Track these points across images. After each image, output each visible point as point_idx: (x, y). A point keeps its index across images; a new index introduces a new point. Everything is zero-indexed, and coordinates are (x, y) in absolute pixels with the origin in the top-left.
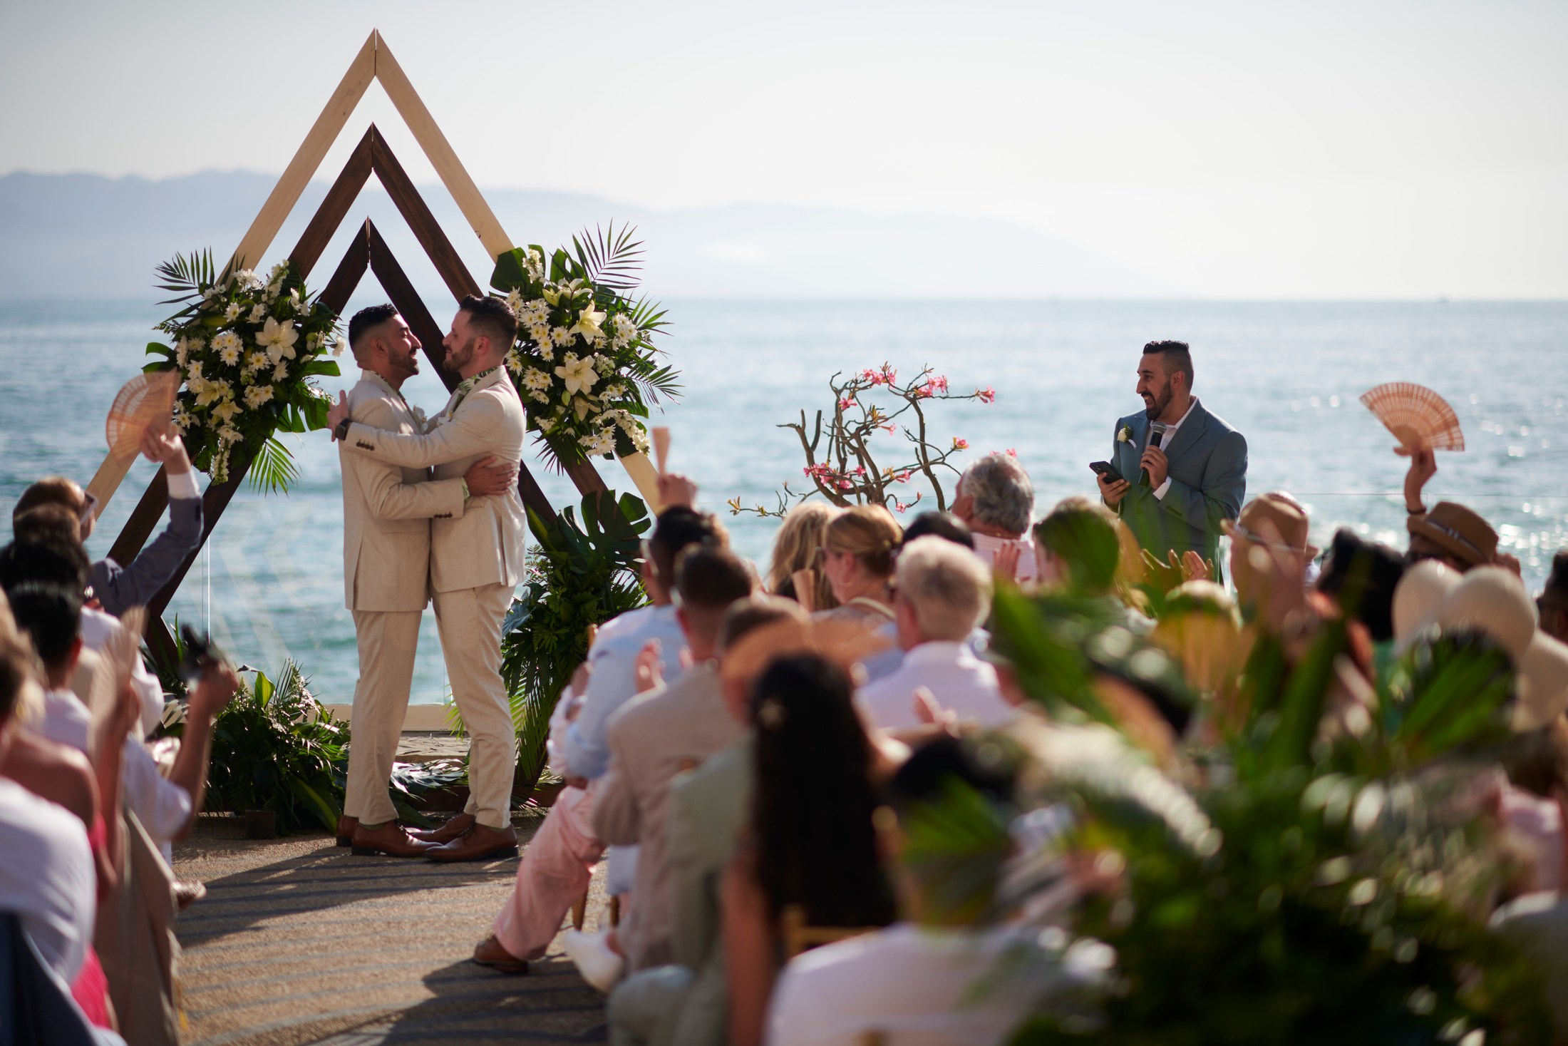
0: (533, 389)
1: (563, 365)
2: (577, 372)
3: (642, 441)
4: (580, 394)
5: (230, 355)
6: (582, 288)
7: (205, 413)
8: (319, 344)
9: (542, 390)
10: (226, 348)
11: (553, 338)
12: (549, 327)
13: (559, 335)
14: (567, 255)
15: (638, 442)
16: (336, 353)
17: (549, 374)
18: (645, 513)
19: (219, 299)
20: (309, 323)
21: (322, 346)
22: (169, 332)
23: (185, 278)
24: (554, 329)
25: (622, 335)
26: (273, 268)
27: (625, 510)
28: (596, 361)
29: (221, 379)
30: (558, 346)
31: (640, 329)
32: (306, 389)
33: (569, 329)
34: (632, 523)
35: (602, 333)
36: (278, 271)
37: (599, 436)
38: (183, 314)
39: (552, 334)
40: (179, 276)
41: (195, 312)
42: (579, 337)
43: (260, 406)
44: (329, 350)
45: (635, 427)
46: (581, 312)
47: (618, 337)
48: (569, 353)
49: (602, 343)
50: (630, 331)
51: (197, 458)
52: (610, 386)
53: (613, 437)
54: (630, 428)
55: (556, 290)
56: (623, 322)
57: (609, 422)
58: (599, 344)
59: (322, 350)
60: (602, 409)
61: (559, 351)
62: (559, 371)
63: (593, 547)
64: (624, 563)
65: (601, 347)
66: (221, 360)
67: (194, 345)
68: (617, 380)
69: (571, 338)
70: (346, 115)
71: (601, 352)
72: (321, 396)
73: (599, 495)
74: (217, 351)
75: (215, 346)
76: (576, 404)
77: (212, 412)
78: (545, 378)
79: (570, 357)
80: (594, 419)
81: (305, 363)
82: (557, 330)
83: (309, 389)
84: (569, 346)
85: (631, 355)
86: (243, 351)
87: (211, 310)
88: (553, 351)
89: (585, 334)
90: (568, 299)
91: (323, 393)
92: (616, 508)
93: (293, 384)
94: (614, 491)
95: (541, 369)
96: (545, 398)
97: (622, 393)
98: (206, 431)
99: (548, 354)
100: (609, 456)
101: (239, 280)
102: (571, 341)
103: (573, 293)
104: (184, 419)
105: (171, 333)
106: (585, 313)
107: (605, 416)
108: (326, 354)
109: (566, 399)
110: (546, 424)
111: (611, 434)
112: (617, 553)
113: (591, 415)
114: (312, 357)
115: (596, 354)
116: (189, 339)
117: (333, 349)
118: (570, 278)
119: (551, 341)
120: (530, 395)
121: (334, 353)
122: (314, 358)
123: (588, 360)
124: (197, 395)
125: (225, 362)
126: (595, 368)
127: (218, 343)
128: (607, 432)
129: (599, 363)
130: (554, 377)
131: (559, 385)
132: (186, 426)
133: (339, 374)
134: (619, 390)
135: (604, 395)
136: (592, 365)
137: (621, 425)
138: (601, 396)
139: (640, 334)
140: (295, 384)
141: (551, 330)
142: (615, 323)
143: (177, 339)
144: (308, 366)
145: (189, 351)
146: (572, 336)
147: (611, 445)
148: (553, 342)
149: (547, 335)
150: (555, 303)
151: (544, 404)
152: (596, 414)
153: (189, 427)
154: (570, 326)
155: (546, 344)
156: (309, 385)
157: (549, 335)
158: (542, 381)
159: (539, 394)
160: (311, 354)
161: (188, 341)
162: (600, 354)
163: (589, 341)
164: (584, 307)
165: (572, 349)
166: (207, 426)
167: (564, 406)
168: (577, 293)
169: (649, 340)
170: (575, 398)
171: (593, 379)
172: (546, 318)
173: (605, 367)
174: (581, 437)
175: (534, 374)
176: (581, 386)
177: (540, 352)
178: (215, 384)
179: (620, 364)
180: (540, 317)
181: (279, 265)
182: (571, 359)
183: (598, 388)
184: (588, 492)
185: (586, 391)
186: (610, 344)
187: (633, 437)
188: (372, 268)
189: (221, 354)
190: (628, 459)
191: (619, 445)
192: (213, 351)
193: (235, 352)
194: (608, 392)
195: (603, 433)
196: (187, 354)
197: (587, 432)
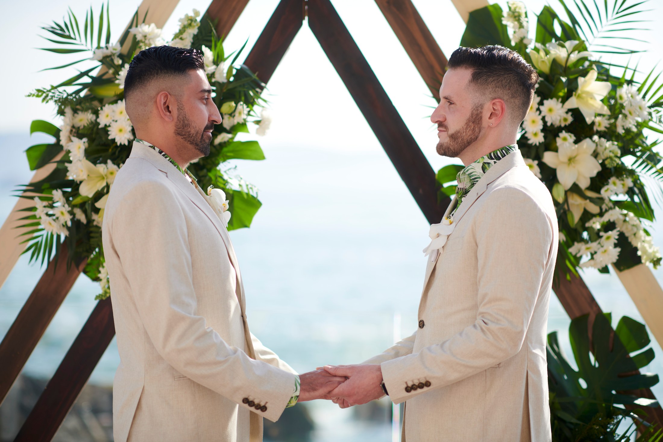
1: (556, 150)
2: (571, 160)
3: (650, 251)
4: (575, 189)
5: (121, 131)
6: (579, 52)
8: (238, 119)
10: (116, 121)
11: (543, 114)
12: (537, 100)
13: (550, 110)
14: (554, 16)
15: (645, 251)
16: (261, 132)
17: (536, 162)
18: (648, 341)
19: (112, 60)
20: (225, 91)
21: (241, 121)
22: (47, 102)
23: (75, 39)
24: (545, 102)
25: (630, 113)
26: (180, 20)
27: (624, 338)
28: (597, 145)
29: (109, 162)
30: (548, 124)
31: (650, 107)
32: (221, 177)
33: (563, 102)
34: (632, 355)
35: (606, 110)
36: (186, 23)
37: (599, 243)
38: (69, 83)
39: (542, 108)
40: (69, 37)
41: (86, 80)
42: (576, 113)
44: (251, 126)
45: (642, 233)
46: (581, 80)
47: (625, 116)
48: (563, 134)
49: (602, 124)
50: (640, 108)
51: (88, 265)
52: (613, 179)
53: (616, 246)
54: (635, 234)
55: (547, 53)
56: (632, 96)
57: (609, 226)
58: (599, 125)
59: (242, 126)
60: (601, 209)
61: (551, 132)
62: (549, 158)
63: (583, 384)
64: (622, 406)
65: (602, 128)
66: (110, 138)
67: (81, 120)
68: (622, 171)
69: (565, 115)
71: (602, 135)
72: (240, 185)
73: (592, 318)
74: (106, 127)
75: (103, 121)
76: (570, 201)
77: (98, 205)
79: (565, 139)
80: (591, 221)
81: (222, 145)
82: (549, 103)
83: (226, 177)
84: (563, 125)
85: (637, 141)
87: (105, 77)
88: (543, 131)
89: (584, 111)
90: (561, 66)
91: (242, 183)
92: (612, 335)
93: (205, 171)
94: (610, 315)
95: (527, 156)
97: (626, 189)
98: (92, 229)
99: (535, 134)
100: (605, 270)
101: (139, 37)
102: (565, 120)
103: (569, 55)
104: (62, 213)
105: (52, 103)
106: (585, 81)
107: (606, 218)
108: (248, 132)
109: (558, 193)
111: (613, 241)
112: (614, 392)
113: (587, 216)
114: (230, 136)
115: (596, 138)
116: (75, 111)
117: (257, 126)
118: (561, 41)
119: (540, 117)
121: (258, 132)
122: (233, 138)
123: (587, 145)
124: (81, 182)
125: (114, 140)
126: (596, 155)
128: (608, 238)
129: (600, 150)
130: (543, 166)
131: (549, 175)
132: (66, 222)
133: (263, 158)
134: (623, 185)
135: (606, 191)
136: (591, 151)
137: (624, 230)
138: (603, 191)
139: (650, 114)
140: (209, 170)
141: (541, 103)
142: (621, 98)
143: (61, 112)
144: (225, 149)
145: (73, 127)
146: (569, 110)
147: (614, 253)
148: (543, 119)
149: (535, 109)
150: (546, 69)
152: (593, 216)
153: (69, 224)
154: (564, 100)
155: (533, 122)
156: (225, 172)
157: (538, 109)
160: (229, 132)
161: (73, 115)
162: (600, 137)
163: (589, 120)
164: (584, 73)
165: (569, 129)
166: (95, 223)
168: (574, 57)
170: (569, 193)
171: (594, 169)
173: (607, 154)
174: (573, 244)
176: (577, 179)
177: (526, 133)
178: (101, 168)
179: (625, 152)
181: (187, 16)
182: (566, 142)
183: (599, 182)
184: (578, 314)
186: (614, 126)
187: (639, 245)
188: (311, 25)
189: (109, 129)
190: (627, 273)
191: (620, 255)
192: (100, 127)
193: (128, 126)
194: (611, 186)
195: (603, 240)
196: (71, 131)
197: (582, 240)
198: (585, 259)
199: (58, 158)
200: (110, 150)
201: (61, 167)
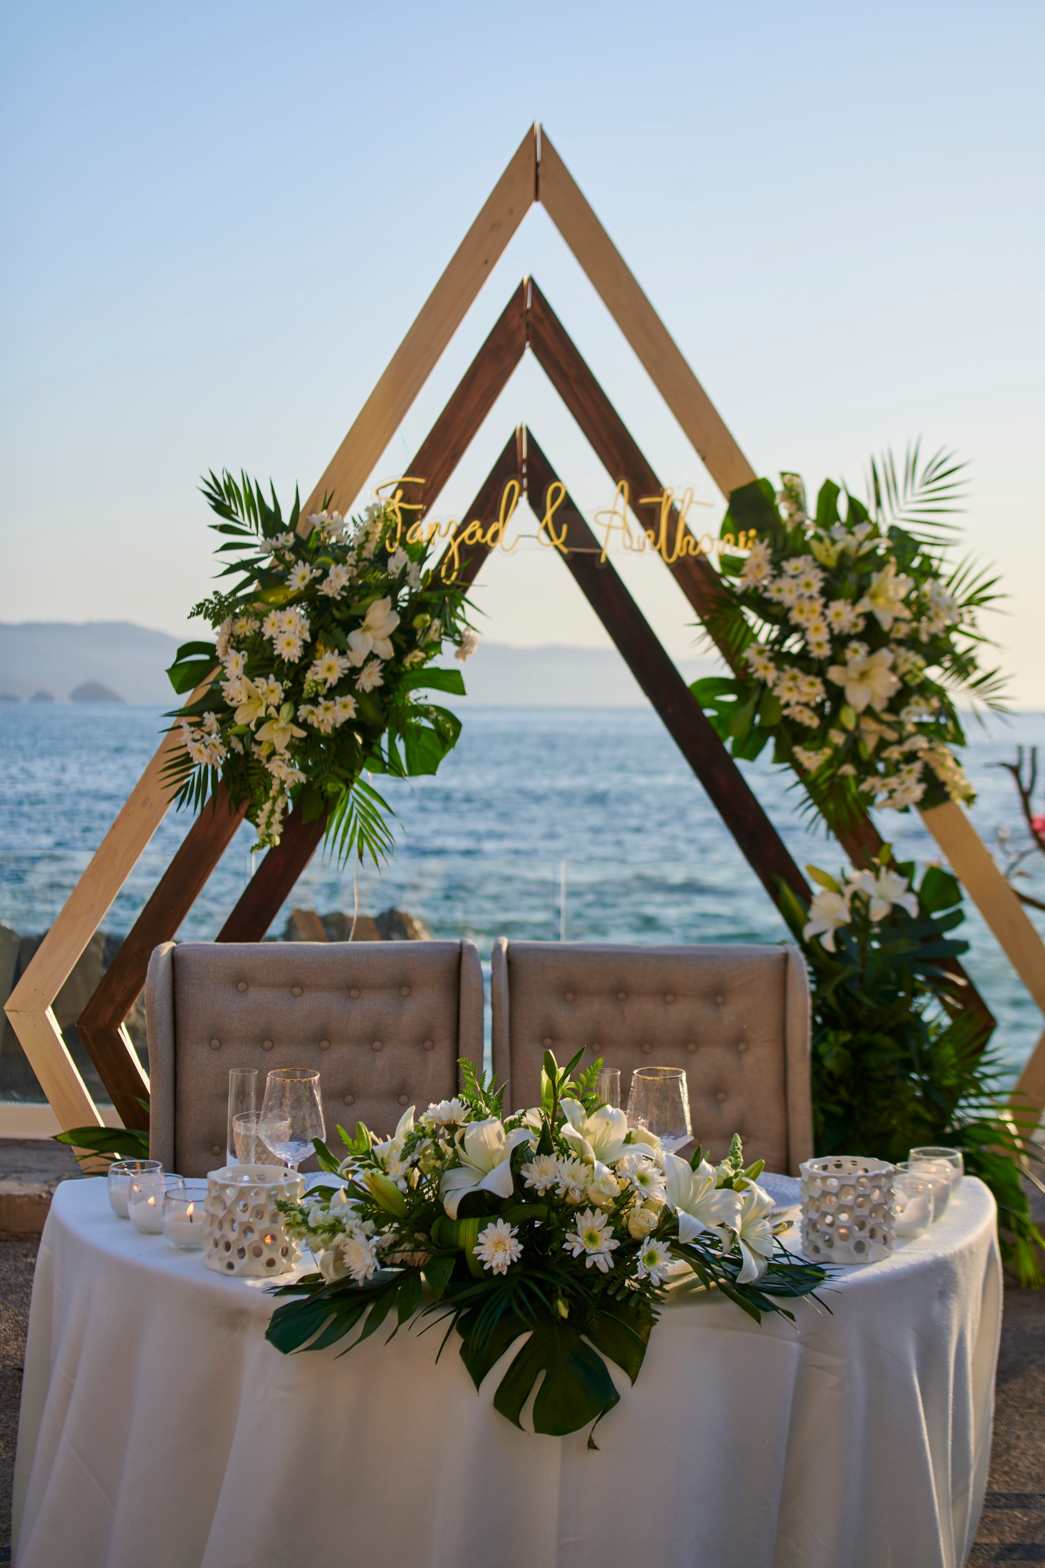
0: (793, 702)
1: (844, 664)
2: (865, 675)
3: (962, 785)
4: (869, 711)
5: (289, 644)
6: (871, 539)
7: (248, 737)
9: (806, 705)
10: (284, 632)
11: (829, 619)
12: (822, 601)
13: (838, 615)
15: (956, 786)
17: (820, 680)
19: (284, 556)
20: (417, 601)
24: (832, 604)
25: (937, 614)
26: (368, 508)
28: (896, 657)
30: (836, 632)
31: (961, 607)
33: (854, 602)
34: (937, 916)
35: (905, 612)
36: (374, 512)
37: (897, 778)
39: (827, 612)
41: (245, 572)
42: (870, 618)
43: (334, 729)
45: (952, 763)
46: (874, 578)
47: (931, 618)
48: (855, 644)
49: (903, 630)
50: (950, 608)
52: (915, 698)
53: (920, 781)
54: (943, 765)
55: (832, 542)
56: (939, 594)
57: (911, 757)
58: (899, 631)
60: (900, 735)
61: (839, 641)
62: (834, 673)
65: (904, 635)
66: (276, 652)
67: (242, 629)
68: (926, 688)
69: (856, 621)
70: (489, 263)
71: (900, 642)
74: (271, 639)
75: (269, 631)
76: (863, 727)
77: (259, 735)
78: (812, 684)
79: (856, 650)
80: (889, 750)
82: (837, 605)
84: (854, 632)
85: (945, 649)
86: (309, 640)
87: (273, 572)
88: (830, 641)
89: (880, 615)
90: (851, 558)
93: (391, 696)
94: (914, 862)
95: (807, 671)
96: (811, 718)
97: (931, 708)
98: (251, 765)
99: (819, 645)
100: (905, 810)
101: (317, 527)
102: (857, 626)
103: (860, 545)
106: (881, 578)
107: (907, 747)
109: (848, 718)
110: (812, 760)
111: (916, 775)
113: (883, 744)
115: (894, 647)
116: (234, 619)
118: (849, 526)
119: (826, 623)
120: (786, 712)
123: (885, 656)
124: (237, 707)
125: (280, 655)
126: (893, 668)
127: (273, 624)
128: (910, 772)
129: (900, 661)
130: (828, 684)
131: (837, 695)
134: (928, 703)
135: (908, 711)
136: (889, 664)
137: (930, 761)
138: (903, 712)
139: (961, 615)
140: (395, 697)
141: (826, 606)
142: (925, 595)
145: (232, 638)
146: (861, 614)
147: (918, 791)
148: (829, 625)
149: (818, 613)
150: (832, 563)
151: (809, 728)
152: (891, 743)
154: (855, 600)
155: (818, 629)
157: (822, 614)
158: (806, 688)
159: (801, 712)
161: (232, 623)
162: (900, 646)
163: (886, 627)
164: (880, 567)
165: (860, 637)
166: (255, 757)
167: (844, 730)
168: (864, 548)
169: (973, 625)
170: (862, 717)
171: (892, 686)
172: (817, 585)
173: (907, 666)
174: (865, 780)
175: (794, 678)
176: (872, 699)
177: (807, 643)
179: (930, 662)
180: (808, 585)
182: (857, 652)
183: (897, 703)
185: (879, 706)
186: (917, 631)
187: (948, 779)
189: (274, 642)
190: (933, 813)
191: (926, 793)
192: (265, 638)
193: (298, 640)
194: (913, 708)
195: (904, 774)
196: (229, 641)
197: (876, 773)
198: (881, 797)
199: (211, 678)
200: (276, 666)
201: (215, 687)
